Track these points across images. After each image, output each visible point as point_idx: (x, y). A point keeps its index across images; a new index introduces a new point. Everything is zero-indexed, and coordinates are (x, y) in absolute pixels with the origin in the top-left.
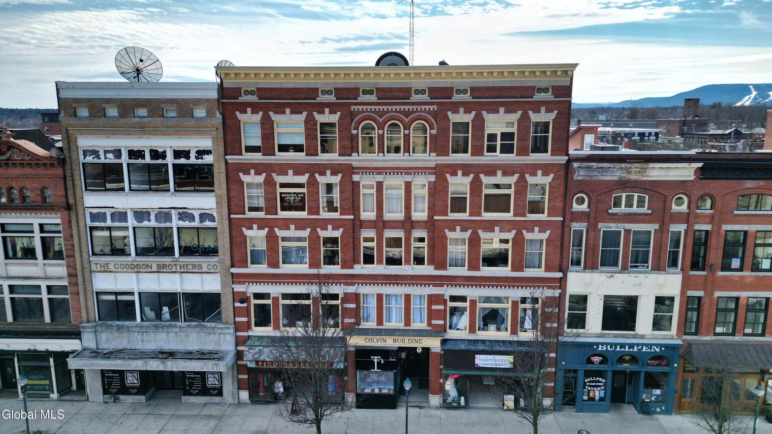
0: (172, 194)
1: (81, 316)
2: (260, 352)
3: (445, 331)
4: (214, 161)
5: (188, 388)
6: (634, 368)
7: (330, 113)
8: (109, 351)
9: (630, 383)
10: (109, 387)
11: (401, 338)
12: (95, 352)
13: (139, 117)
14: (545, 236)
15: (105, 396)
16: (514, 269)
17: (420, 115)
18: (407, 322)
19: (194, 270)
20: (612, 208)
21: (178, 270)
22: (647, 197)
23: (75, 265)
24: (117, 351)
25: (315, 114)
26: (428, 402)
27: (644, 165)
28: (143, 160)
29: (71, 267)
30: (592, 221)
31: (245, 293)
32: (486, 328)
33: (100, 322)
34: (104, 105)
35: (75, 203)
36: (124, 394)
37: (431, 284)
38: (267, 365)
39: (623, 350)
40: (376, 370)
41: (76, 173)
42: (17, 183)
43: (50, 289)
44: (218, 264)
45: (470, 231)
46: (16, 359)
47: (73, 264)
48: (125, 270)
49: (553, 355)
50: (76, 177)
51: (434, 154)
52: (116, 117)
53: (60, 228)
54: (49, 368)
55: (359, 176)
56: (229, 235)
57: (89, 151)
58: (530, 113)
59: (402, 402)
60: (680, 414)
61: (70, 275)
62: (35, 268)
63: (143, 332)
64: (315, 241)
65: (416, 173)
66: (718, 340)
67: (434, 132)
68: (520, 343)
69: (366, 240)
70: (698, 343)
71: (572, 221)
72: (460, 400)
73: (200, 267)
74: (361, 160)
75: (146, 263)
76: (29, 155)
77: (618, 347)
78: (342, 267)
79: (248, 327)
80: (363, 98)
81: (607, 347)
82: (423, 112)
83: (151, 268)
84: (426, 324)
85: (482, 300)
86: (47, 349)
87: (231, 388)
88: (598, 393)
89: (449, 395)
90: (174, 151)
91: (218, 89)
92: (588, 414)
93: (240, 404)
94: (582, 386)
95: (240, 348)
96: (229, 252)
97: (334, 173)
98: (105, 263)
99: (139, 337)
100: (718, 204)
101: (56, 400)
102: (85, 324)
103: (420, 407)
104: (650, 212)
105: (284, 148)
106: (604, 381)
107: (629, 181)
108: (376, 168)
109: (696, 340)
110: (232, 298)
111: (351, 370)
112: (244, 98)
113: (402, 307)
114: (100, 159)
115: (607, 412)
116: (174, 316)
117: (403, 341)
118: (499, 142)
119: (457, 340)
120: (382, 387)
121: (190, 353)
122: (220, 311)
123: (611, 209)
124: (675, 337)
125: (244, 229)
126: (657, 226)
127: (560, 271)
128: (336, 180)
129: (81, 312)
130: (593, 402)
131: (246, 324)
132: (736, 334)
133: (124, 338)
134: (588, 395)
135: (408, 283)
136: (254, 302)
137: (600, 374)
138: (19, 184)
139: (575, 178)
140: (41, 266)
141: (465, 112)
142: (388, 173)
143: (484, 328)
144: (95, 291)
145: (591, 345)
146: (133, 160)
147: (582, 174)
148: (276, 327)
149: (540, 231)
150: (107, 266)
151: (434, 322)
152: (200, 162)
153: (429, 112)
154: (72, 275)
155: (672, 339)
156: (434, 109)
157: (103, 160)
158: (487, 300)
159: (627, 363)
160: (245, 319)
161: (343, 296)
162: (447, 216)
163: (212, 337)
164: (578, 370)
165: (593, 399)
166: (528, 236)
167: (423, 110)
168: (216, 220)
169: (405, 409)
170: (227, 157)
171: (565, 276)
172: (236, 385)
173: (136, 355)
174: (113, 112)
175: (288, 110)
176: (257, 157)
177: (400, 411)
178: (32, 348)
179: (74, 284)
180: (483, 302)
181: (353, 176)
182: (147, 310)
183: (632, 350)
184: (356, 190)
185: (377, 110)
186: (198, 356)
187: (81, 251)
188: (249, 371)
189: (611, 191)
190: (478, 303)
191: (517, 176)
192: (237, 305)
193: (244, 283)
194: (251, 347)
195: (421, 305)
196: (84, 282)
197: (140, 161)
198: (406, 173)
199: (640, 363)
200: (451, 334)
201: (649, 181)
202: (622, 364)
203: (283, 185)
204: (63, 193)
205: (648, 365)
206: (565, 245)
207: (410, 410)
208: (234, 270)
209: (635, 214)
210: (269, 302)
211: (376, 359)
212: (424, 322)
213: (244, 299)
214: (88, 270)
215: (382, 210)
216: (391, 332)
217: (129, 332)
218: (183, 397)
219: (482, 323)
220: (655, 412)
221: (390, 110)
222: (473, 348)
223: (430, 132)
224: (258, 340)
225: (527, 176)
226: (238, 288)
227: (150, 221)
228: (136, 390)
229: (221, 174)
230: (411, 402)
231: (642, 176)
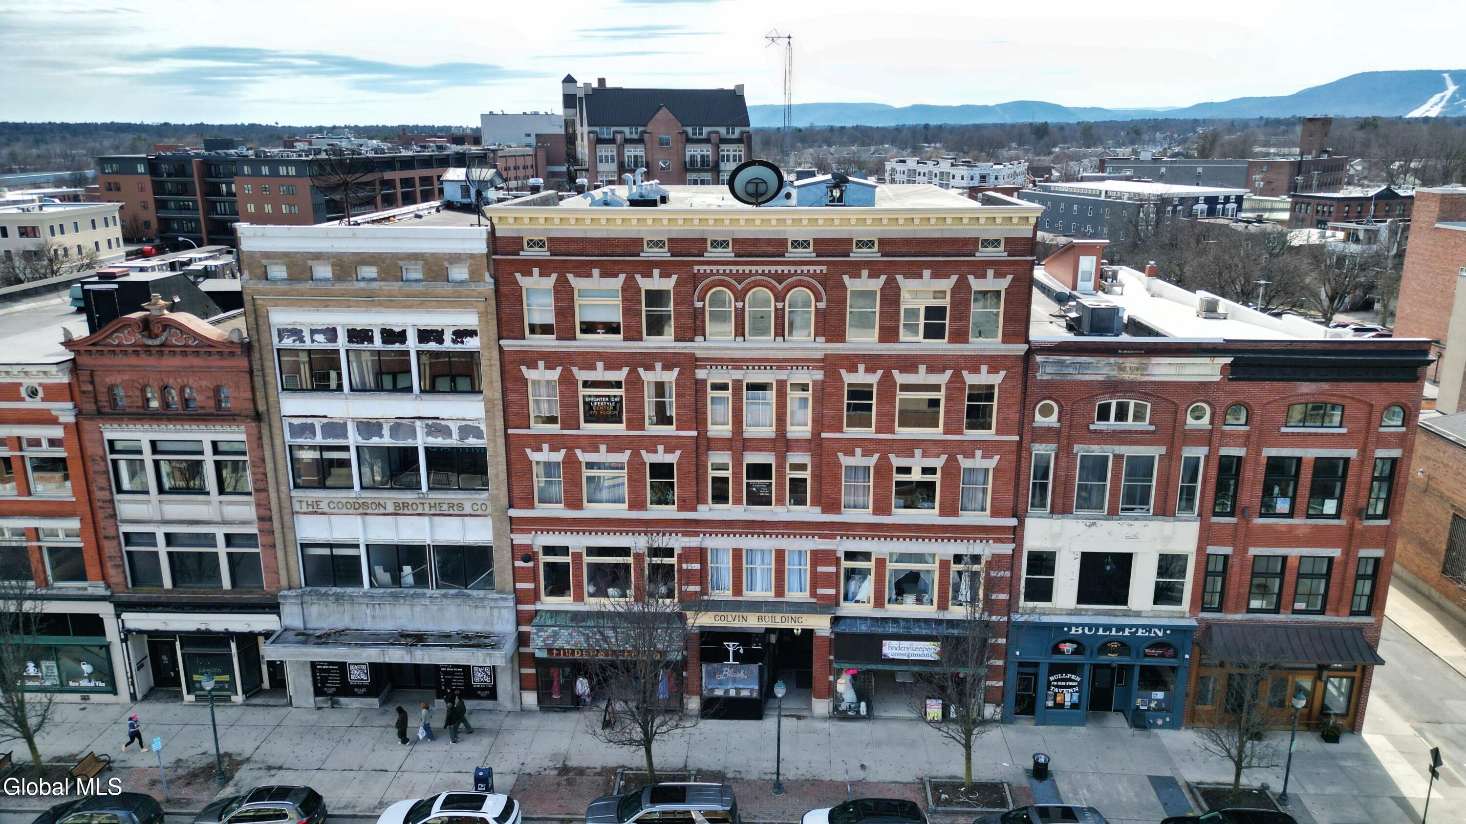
0: (417, 396)
1: (279, 579)
2: (555, 635)
3: (837, 604)
4: (482, 348)
5: (443, 688)
6: (1125, 660)
7: (661, 277)
8: (324, 632)
9: (1120, 681)
10: (324, 685)
11: (770, 615)
12: (303, 634)
13: (364, 279)
14: (991, 463)
15: (318, 699)
16: (943, 513)
17: (800, 280)
18: (780, 590)
19: (451, 512)
20: (1096, 422)
21: (427, 511)
22: (1149, 405)
23: (269, 503)
24: (335, 633)
25: (638, 277)
26: (811, 709)
27: (1144, 360)
28: (371, 345)
29: (263, 507)
30: (1064, 442)
31: (530, 547)
32: (899, 598)
33: (308, 589)
34: (310, 263)
35: (268, 410)
36: (346, 696)
37: (817, 534)
38: (565, 654)
39: (1108, 633)
40: (731, 662)
41: (268, 364)
42: (176, 379)
43: (229, 539)
44: (488, 503)
45: (876, 456)
46: (178, 644)
47: (265, 502)
48: (345, 510)
49: (1002, 641)
50: (269, 371)
51: (823, 339)
52: (329, 280)
53: (245, 447)
54: (230, 656)
55: (706, 371)
56: (505, 460)
57: (288, 330)
58: (971, 278)
59: (771, 709)
60: (1193, 728)
61: (261, 519)
62: (206, 507)
63: (374, 605)
64: (637, 469)
65: (794, 368)
66: (1252, 620)
67: (822, 305)
68: (952, 623)
69: (716, 468)
70: (1220, 625)
71: (1033, 441)
72: (859, 706)
73: (461, 506)
74: (709, 348)
75: (376, 501)
76: (195, 339)
77: (1101, 629)
78: (681, 508)
79: (535, 596)
80: (713, 254)
81: (1083, 629)
82: (805, 275)
83: (385, 508)
84: (807, 593)
85: (895, 558)
86: (226, 629)
87: (509, 688)
88: (1069, 697)
89: (843, 700)
90: (419, 331)
91: (488, 239)
92: (1053, 728)
93: (524, 712)
94: (1046, 687)
95: (523, 629)
96: (506, 485)
97: (667, 367)
98: (314, 500)
99: (368, 612)
100: (1256, 418)
101: (241, 705)
102: (286, 593)
103: (799, 718)
104: (1152, 428)
105: (589, 328)
106: (1078, 679)
107: (1122, 382)
108: (732, 360)
109: (1219, 620)
110: (510, 555)
111: (693, 661)
112: (527, 253)
113: (771, 569)
114: (304, 342)
115: (1083, 725)
116: (421, 580)
117: (773, 619)
118: (922, 321)
119: (855, 618)
120: (741, 686)
121: (448, 636)
122: (491, 574)
123: (1093, 423)
124: (1188, 615)
125: (528, 451)
126: (1163, 450)
127: (1014, 516)
128: (670, 377)
129: (278, 573)
130: (1061, 711)
131: (532, 594)
132: (1282, 610)
133: (346, 613)
134: (1055, 700)
135: (780, 533)
136: (543, 559)
137: (1073, 668)
138: (179, 380)
139: (1038, 378)
140: (216, 504)
141: (870, 276)
142: (750, 368)
143: (897, 600)
144: (299, 542)
145: (1059, 626)
146: (355, 345)
147: (1049, 372)
148: (579, 598)
149: (984, 457)
150: (318, 505)
151: (820, 591)
152: (459, 347)
153: (814, 276)
154: (264, 519)
155: (1183, 617)
156: (822, 271)
157: (308, 345)
158: (903, 558)
159: (1113, 652)
160: (531, 586)
161: (680, 552)
162: (842, 432)
163: (480, 612)
164: (1039, 663)
165: (1061, 706)
166: (965, 463)
167: (805, 272)
168: (485, 435)
169: (776, 719)
170: (502, 342)
171: (1021, 523)
172: (517, 683)
173: (366, 639)
174: (323, 271)
175: (596, 272)
176: (548, 342)
177: (769, 723)
178: (203, 627)
179: (268, 532)
180: (896, 562)
181: (697, 371)
182: (379, 570)
183: (1121, 633)
184: (700, 393)
185: (734, 272)
186: (461, 642)
187: (277, 483)
188: (538, 663)
189: (1093, 397)
190: (888, 563)
191: (949, 373)
192: (519, 564)
193: (529, 531)
194: (541, 627)
195: (800, 565)
196: (283, 528)
197: (365, 346)
198: (779, 368)
199: (1134, 654)
200: (847, 609)
201: (1152, 382)
202: (1106, 655)
203: (586, 384)
204: (248, 395)
205: (1146, 655)
206: (1023, 477)
207: (783, 720)
208: (513, 513)
209: (1130, 432)
210: (568, 559)
211: (731, 646)
212: (805, 591)
213: (529, 555)
214: (289, 511)
215: (742, 422)
216: (755, 606)
217: (352, 604)
218: (436, 701)
219: (894, 592)
220: (1156, 726)
221: (754, 272)
222: (880, 630)
223: (816, 306)
224: (551, 617)
225: (965, 373)
226: (521, 539)
227: (381, 436)
228: (364, 690)
229: (494, 368)
230: (785, 709)
231: (1142, 375)
